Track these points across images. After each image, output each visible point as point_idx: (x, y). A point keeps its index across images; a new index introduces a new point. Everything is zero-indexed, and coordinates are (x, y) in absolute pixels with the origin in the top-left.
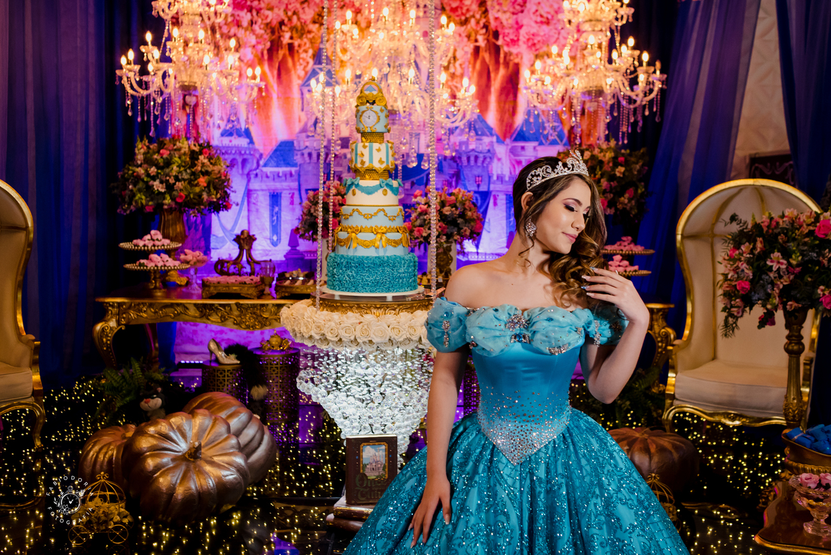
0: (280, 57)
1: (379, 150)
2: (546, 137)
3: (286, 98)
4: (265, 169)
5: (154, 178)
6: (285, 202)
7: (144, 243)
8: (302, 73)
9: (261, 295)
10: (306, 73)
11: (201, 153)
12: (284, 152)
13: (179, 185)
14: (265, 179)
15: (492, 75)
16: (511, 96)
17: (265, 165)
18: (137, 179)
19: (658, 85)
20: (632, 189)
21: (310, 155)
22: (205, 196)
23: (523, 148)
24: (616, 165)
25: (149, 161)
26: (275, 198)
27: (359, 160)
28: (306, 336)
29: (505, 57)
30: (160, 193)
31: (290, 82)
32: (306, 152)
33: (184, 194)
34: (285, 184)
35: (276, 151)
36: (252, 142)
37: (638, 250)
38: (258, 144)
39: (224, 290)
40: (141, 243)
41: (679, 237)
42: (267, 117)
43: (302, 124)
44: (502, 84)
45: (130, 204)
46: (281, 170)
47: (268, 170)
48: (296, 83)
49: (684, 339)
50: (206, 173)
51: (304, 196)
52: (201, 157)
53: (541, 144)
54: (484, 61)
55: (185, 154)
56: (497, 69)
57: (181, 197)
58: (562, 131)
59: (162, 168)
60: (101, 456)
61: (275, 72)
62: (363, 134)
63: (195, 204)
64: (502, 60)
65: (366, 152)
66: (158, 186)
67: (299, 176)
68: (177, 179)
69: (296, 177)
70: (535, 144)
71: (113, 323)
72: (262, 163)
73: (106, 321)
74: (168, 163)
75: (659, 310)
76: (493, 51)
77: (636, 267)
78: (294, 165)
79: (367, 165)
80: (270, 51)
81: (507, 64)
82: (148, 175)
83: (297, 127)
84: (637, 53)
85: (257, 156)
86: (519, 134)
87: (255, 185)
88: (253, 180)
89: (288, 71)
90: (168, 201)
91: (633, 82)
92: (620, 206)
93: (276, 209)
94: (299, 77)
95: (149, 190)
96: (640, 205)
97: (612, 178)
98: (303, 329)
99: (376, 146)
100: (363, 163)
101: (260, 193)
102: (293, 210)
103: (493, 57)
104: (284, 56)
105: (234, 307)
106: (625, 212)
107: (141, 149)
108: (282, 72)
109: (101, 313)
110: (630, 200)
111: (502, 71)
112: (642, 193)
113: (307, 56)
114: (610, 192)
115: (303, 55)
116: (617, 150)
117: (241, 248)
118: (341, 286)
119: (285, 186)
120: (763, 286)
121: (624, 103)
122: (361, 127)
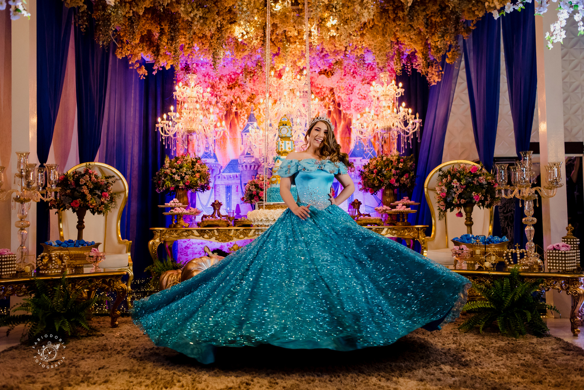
0: (231, 118)
1: (288, 144)
2: (367, 155)
3: (234, 139)
4: (223, 174)
5: (174, 174)
6: (233, 190)
7: (171, 204)
8: (242, 126)
9: (228, 226)
10: (244, 126)
11: (197, 162)
12: (233, 165)
13: (187, 177)
14: (223, 179)
15: (338, 125)
16: (348, 134)
17: (223, 172)
18: (166, 175)
19: (418, 125)
20: (408, 174)
21: (246, 166)
22: (199, 182)
23: (355, 160)
24: (399, 163)
25: (171, 167)
26: (228, 188)
27: (280, 148)
28: (260, 220)
29: (344, 116)
30: (178, 181)
31: (236, 130)
32: (244, 165)
33: (189, 181)
34: (233, 181)
35: (229, 164)
36: (217, 161)
37: (412, 202)
38: (220, 162)
39: (211, 223)
40: (169, 204)
41: (426, 190)
42: (225, 148)
43: (242, 151)
44: (343, 128)
45: (163, 187)
46: (231, 174)
47: (225, 174)
48: (239, 131)
49: (432, 237)
50: (199, 172)
51: (243, 187)
52: (197, 164)
53: (364, 158)
54: (333, 118)
55: (189, 162)
56: (340, 122)
57: (188, 182)
58: (374, 151)
59: (179, 169)
60: (170, 279)
61: (229, 126)
62: (282, 138)
63: (194, 186)
64: (342, 117)
65: (283, 145)
66: (177, 177)
67: (241, 177)
68: (186, 174)
69: (239, 177)
70: (361, 158)
71: (157, 240)
72: (221, 171)
73: (154, 239)
74: (181, 167)
75: (421, 228)
76: (337, 112)
77: (410, 209)
78: (239, 172)
79: (283, 150)
80: (226, 116)
81: (345, 119)
82: (172, 173)
83: (240, 153)
84: (407, 109)
85: (220, 167)
86: (352, 153)
87: (218, 182)
88: (217, 180)
89: (235, 125)
90: (181, 184)
91: (406, 124)
92: (402, 182)
93: (229, 194)
94: (240, 128)
95: (172, 179)
96: (412, 182)
97: (397, 168)
98: (258, 217)
99: (287, 142)
100: (282, 149)
101: (221, 186)
102: (238, 194)
103: (338, 115)
104: (233, 118)
105: (216, 231)
106: (404, 185)
107: (167, 161)
108: (232, 126)
109: (152, 236)
110: (406, 179)
111: (343, 123)
112: (413, 176)
113: (244, 118)
114: (397, 175)
115: (243, 117)
116: (400, 156)
117: (215, 209)
118: (274, 200)
119: (234, 182)
120: (451, 195)
121: (402, 134)
122: (281, 135)
